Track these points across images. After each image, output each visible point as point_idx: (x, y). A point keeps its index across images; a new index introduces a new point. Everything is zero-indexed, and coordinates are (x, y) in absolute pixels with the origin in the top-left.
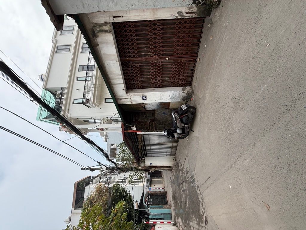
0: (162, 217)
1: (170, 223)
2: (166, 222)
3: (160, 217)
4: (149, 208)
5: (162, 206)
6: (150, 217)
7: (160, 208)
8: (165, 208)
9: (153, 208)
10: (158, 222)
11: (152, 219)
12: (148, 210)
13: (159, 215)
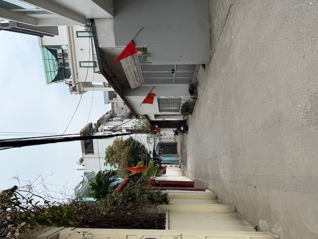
0: (171, 163)
1: (177, 166)
2: (174, 166)
3: (170, 162)
4: (161, 157)
5: (172, 155)
6: (162, 162)
7: (170, 156)
8: (174, 157)
9: (165, 156)
10: (168, 166)
11: (163, 164)
12: (161, 158)
13: (169, 161)
